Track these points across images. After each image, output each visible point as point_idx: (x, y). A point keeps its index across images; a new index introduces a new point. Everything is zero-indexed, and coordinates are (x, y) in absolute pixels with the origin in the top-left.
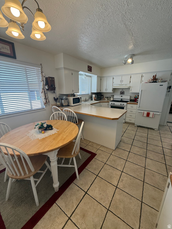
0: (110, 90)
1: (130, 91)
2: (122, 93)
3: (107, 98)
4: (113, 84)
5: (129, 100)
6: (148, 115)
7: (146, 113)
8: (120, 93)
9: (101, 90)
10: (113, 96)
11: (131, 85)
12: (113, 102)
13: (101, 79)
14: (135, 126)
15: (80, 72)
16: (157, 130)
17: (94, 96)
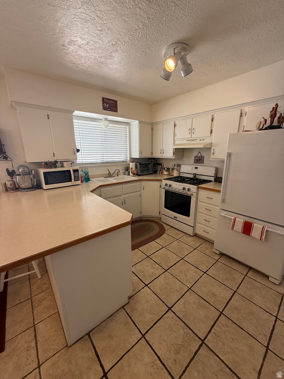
0: (169, 154)
1: (212, 156)
2: (199, 160)
3: (168, 170)
4: (175, 138)
5: (213, 179)
6: (247, 228)
7: (240, 221)
8: (195, 159)
9: (152, 153)
10: (179, 165)
11: (214, 139)
12: (169, 182)
13: (152, 129)
14: (214, 250)
15: (76, 113)
16: (277, 282)
17: (132, 165)
